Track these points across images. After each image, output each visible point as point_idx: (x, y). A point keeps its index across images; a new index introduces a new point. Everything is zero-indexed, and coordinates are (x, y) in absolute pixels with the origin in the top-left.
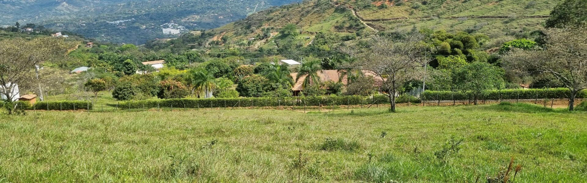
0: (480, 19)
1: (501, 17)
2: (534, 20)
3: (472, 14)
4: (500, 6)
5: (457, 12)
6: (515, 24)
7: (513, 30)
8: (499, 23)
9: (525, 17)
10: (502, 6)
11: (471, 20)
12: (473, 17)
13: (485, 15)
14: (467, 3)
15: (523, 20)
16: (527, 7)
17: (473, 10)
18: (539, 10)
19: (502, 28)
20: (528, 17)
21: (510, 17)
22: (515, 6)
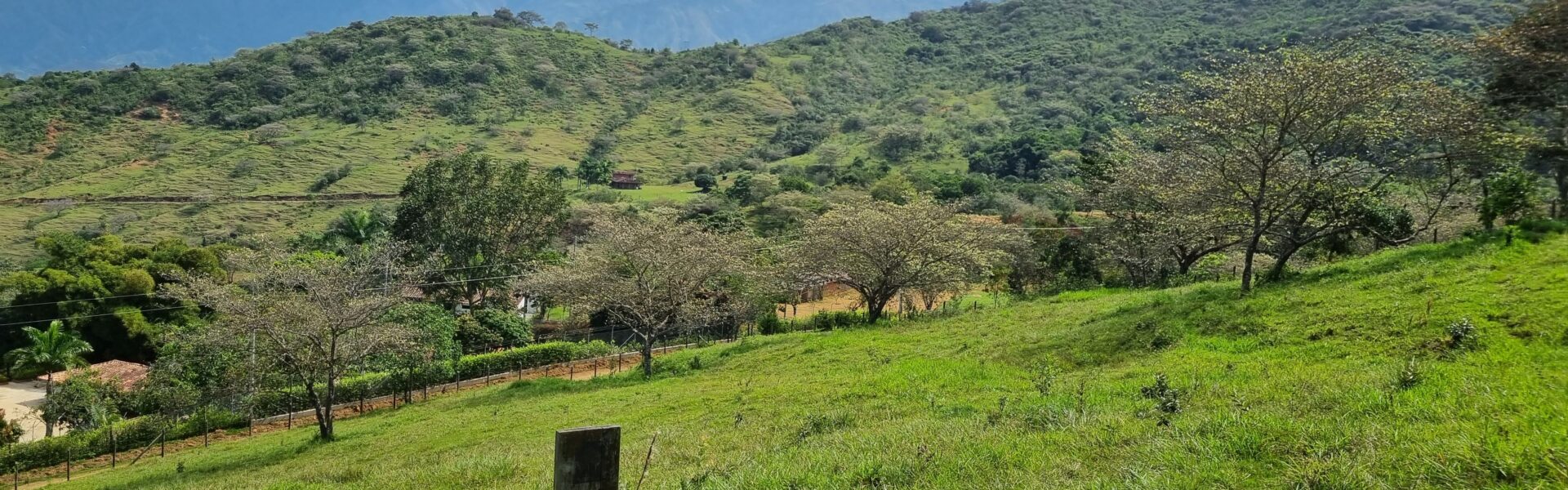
0: (114, 206)
1: (172, 199)
2: (261, 207)
3: (84, 189)
4: (162, 170)
5: (37, 185)
6: (212, 217)
7: (212, 231)
8: (169, 215)
9: (234, 198)
10: (168, 171)
11: (88, 208)
12: (88, 200)
13: (127, 194)
14: (64, 161)
15: (230, 206)
16: (235, 175)
17: (85, 178)
18: (266, 182)
19: (181, 229)
20: (242, 199)
21: (197, 199)
22: (202, 171)
